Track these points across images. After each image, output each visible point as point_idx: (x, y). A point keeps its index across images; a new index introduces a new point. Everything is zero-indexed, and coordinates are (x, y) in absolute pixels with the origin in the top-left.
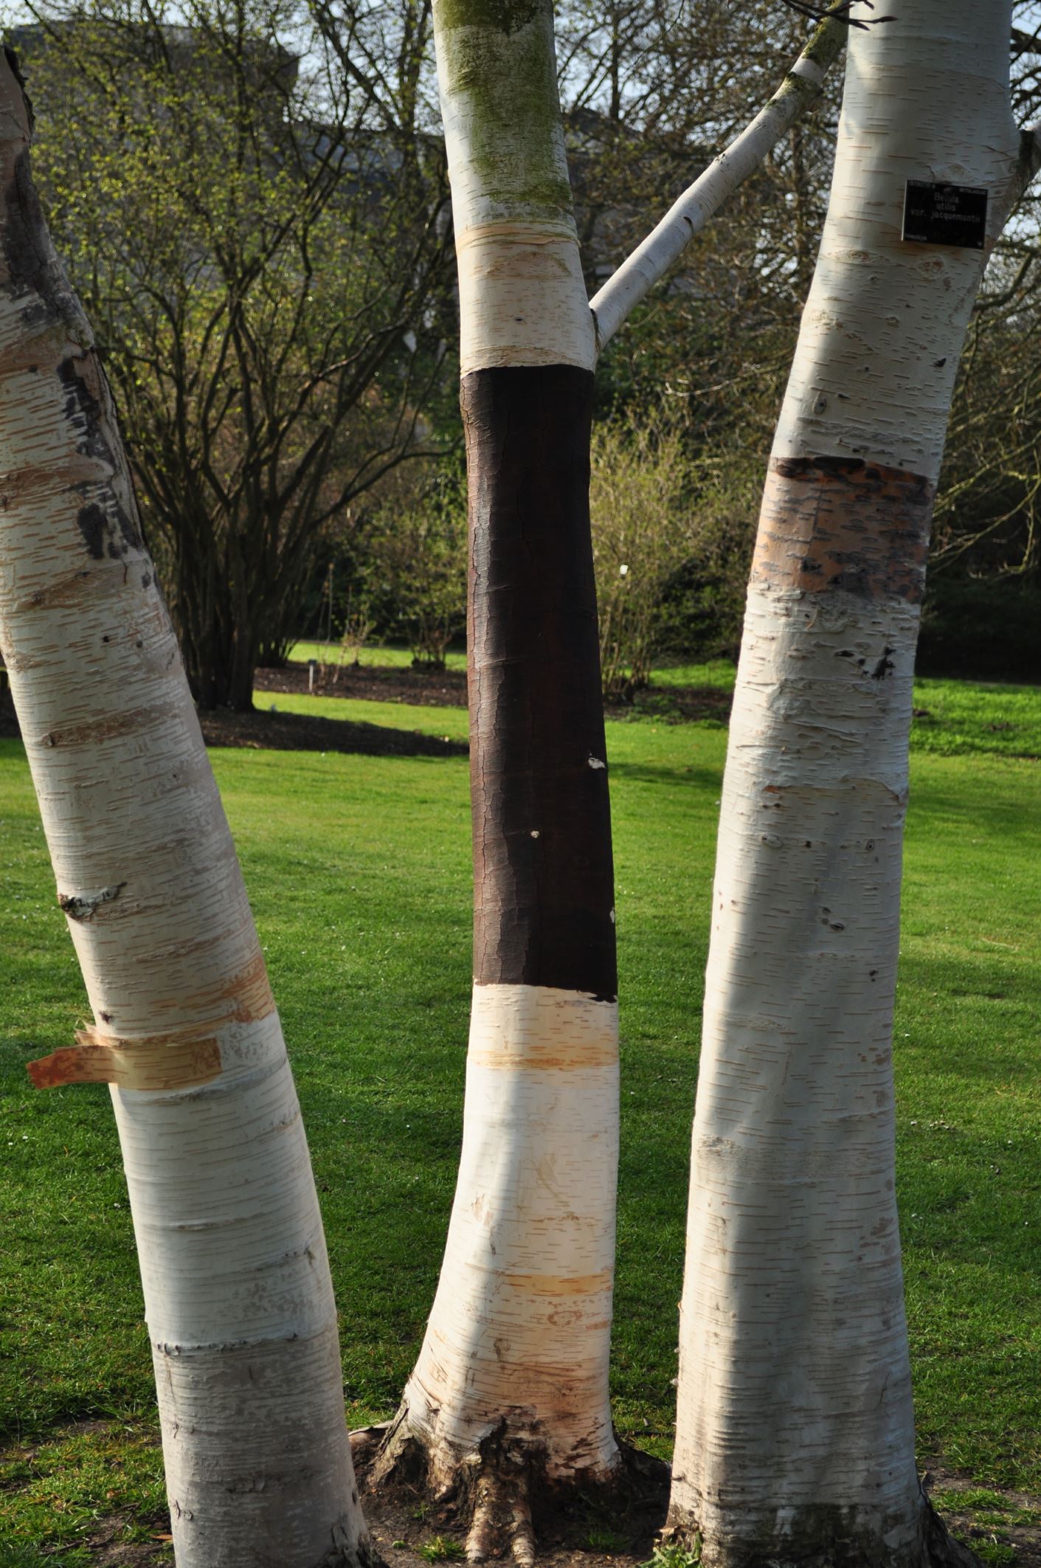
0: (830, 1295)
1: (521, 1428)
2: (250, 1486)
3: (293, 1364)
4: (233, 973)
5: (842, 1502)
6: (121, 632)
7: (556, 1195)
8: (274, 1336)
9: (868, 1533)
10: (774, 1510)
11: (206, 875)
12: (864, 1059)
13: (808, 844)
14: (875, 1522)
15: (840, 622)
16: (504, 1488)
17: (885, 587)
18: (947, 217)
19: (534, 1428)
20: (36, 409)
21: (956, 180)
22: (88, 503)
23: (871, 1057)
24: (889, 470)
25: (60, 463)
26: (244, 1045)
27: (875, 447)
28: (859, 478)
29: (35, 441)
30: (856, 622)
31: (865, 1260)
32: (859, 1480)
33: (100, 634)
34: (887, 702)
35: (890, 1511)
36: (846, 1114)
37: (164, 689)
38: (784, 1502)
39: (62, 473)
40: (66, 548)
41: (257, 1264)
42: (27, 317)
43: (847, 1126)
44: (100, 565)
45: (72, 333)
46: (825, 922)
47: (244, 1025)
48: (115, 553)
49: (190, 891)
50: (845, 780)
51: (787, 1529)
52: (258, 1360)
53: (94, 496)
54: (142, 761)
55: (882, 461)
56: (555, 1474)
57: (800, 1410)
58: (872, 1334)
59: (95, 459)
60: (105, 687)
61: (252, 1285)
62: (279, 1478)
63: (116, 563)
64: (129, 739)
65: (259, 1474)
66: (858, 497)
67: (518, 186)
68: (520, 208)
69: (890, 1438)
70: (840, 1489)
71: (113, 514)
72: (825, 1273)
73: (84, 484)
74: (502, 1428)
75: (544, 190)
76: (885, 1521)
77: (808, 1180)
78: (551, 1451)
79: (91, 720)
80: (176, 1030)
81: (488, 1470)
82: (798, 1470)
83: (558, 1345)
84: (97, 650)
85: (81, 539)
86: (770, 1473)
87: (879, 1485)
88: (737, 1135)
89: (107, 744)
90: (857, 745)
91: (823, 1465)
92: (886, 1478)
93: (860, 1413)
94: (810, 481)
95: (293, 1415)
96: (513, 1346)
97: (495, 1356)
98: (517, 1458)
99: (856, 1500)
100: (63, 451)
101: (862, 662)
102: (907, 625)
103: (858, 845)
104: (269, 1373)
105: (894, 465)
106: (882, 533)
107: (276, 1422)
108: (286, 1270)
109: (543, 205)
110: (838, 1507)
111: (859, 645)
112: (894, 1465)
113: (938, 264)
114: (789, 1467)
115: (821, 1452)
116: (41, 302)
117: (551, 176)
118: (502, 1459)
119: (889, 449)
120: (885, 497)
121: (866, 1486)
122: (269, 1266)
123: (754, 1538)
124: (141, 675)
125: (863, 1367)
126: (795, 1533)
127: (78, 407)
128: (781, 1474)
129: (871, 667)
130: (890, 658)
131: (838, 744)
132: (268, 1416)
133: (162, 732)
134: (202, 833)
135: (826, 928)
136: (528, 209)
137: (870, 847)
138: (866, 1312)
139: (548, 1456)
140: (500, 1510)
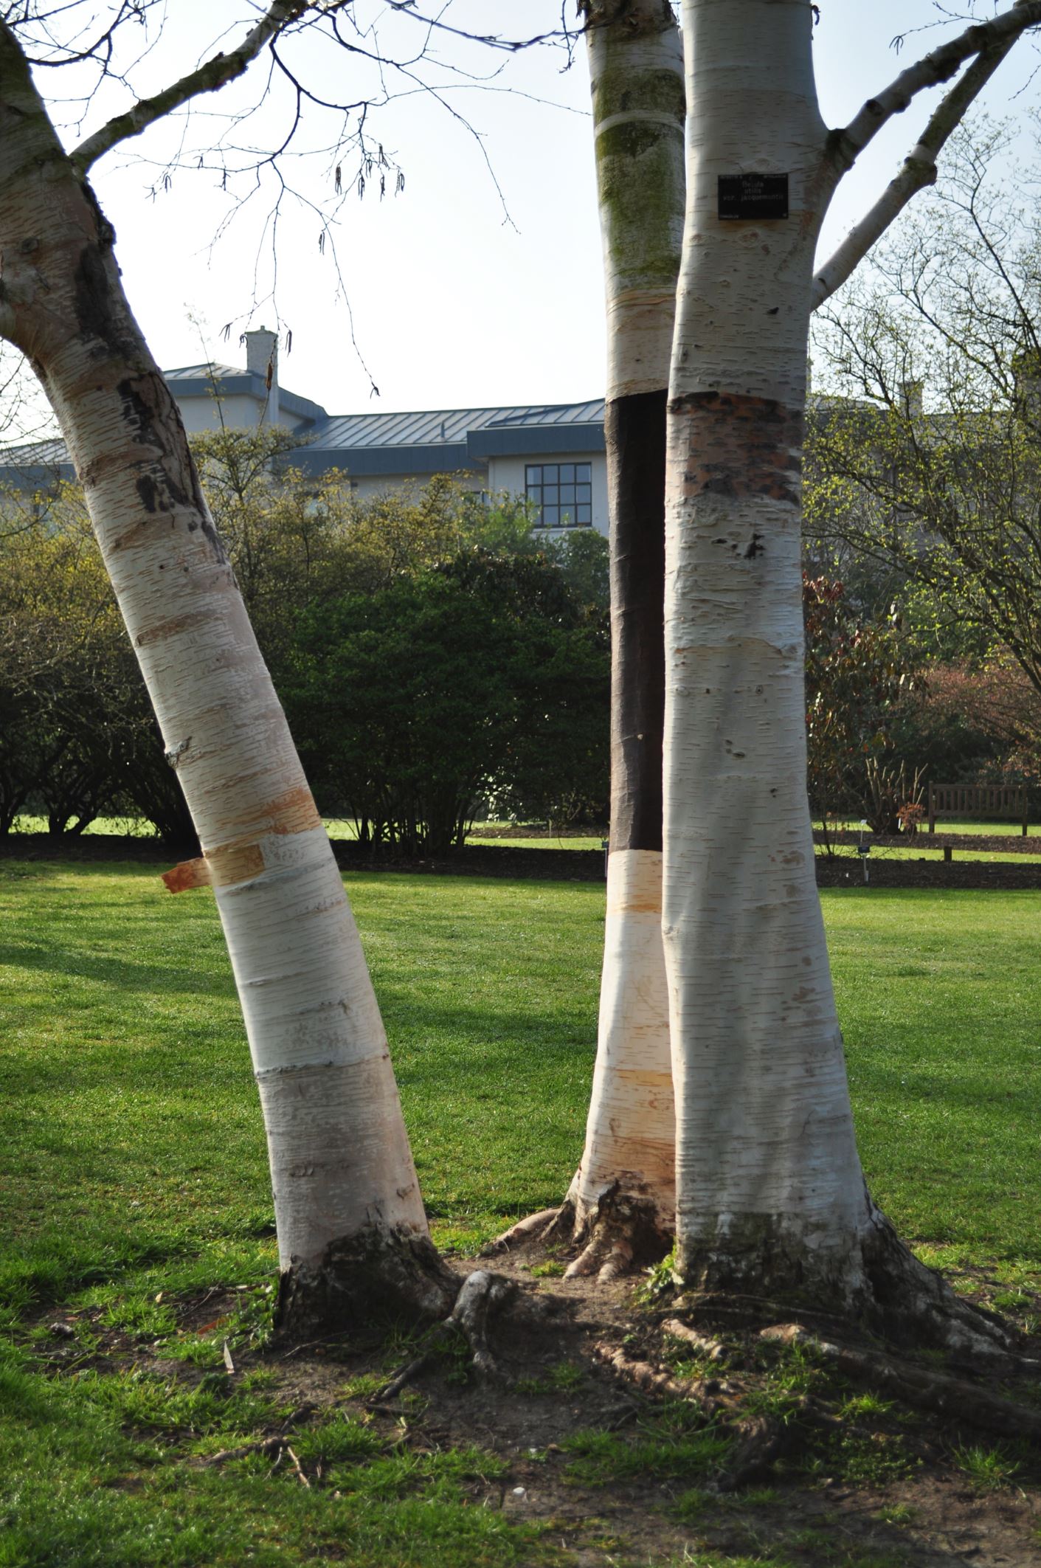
0: (757, 1047)
1: (632, 1188)
2: (303, 1172)
3: (331, 1083)
4: (270, 799)
5: (773, 1211)
6: (172, 561)
7: (652, 1008)
8: (314, 1062)
9: (790, 1235)
10: (716, 1215)
11: (245, 729)
12: (773, 860)
13: (708, 691)
14: (797, 1227)
15: (713, 517)
16: (610, 1230)
17: (748, 487)
18: (754, 198)
19: (643, 1189)
20: (103, 415)
21: (762, 169)
22: (143, 475)
23: (779, 858)
24: (738, 397)
25: (122, 449)
26: (281, 851)
27: (725, 380)
28: (716, 405)
29: (104, 437)
30: (726, 516)
31: (789, 1021)
32: (785, 1193)
33: (157, 564)
34: (762, 577)
35: (813, 1220)
36: (759, 904)
37: (207, 600)
38: (724, 1209)
39: (123, 456)
40: (131, 507)
41: (299, 1010)
42: (93, 355)
43: (763, 913)
44: (154, 517)
45: (130, 364)
46: (729, 751)
47: (280, 836)
48: (164, 508)
49: (233, 741)
50: (731, 639)
51: (726, 1230)
52: (305, 1080)
53: (146, 470)
54: (192, 650)
55: (732, 390)
56: (662, 1227)
57: (739, 1138)
58: (795, 1078)
59: (146, 445)
60: (163, 600)
61: (297, 1025)
62: (323, 1166)
63: (165, 514)
64: (183, 635)
65: (309, 1163)
66: (716, 420)
67: (638, 263)
68: (640, 279)
69: (815, 1163)
70: (772, 1202)
71: (162, 482)
72: (753, 1030)
73: (139, 462)
74: (616, 1188)
75: (659, 264)
76: (806, 1227)
77: (736, 956)
78: (658, 1208)
79: (158, 624)
80: (232, 840)
81: (603, 1218)
82: (736, 1185)
83: (659, 1125)
84: (157, 576)
85: (139, 500)
86: (715, 1186)
87: (801, 1198)
88: (680, 925)
89: (170, 640)
90: (737, 611)
91: (761, 1180)
92: (808, 1193)
93: (787, 1141)
94: (685, 413)
95: (332, 1121)
96: (623, 1124)
97: (610, 1132)
98: (626, 1210)
99: (782, 1209)
100: (124, 441)
101: (735, 547)
102: (774, 516)
103: (749, 690)
104: (312, 1089)
105: (742, 392)
106: (739, 446)
107: (318, 1125)
108: (323, 1015)
109: (658, 275)
110: (770, 1216)
111: (731, 534)
112: (819, 1184)
113: (755, 235)
114: (729, 1182)
115: (756, 1171)
116: (104, 344)
117: (666, 253)
118: (613, 1210)
119: (737, 381)
120: (738, 418)
121: (790, 1198)
122: (309, 1011)
123: (702, 1236)
124: (188, 590)
125: (789, 1104)
126: (733, 1234)
127: (133, 411)
128: (723, 1187)
129: (743, 549)
130: (759, 542)
131: (722, 611)
132: (313, 1121)
133: (206, 628)
134: (241, 700)
135: (731, 756)
136: (646, 279)
137: (759, 691)
138: (790, 1061)
139: (656, 1212)
140: (604, 1245)
